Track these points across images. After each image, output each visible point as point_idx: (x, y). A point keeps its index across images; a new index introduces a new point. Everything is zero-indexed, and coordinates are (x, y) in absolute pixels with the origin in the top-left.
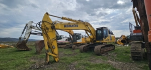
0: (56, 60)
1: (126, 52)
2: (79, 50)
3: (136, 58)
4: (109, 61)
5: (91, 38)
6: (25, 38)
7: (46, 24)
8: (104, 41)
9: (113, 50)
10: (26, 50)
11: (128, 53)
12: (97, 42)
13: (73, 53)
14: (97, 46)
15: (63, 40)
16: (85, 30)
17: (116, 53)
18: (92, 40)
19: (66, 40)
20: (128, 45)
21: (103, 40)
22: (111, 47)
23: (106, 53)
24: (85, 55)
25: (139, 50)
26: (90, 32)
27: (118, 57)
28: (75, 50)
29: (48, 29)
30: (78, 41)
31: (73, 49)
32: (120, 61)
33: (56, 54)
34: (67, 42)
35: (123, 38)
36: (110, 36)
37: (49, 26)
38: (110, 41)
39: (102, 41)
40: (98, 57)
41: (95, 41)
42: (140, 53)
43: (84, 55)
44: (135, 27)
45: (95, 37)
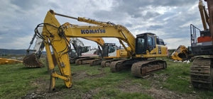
0: (68, 85)
1: (184, 74)
2: (109, 69)
3: (199, 85)
4: (153, 90)
5: (128, 51)
6: (35, 51)
7: (49, 28)
8: (148, 55)
9: (163, 68)
10: (37, 68)
11: (187, 75)
12: (137, 56)
13: (101, 72)
14: (136, 64)
15: (90, 54)
16: (119, 38)
17: (167, 75)
18: (130, 53)
19: (95, 53)
20: (188, 61)
21: (146, 54)
22: (160, 64)
23: (151, 74)
24: (117, 78)
25: (206, 72)
26: (126, 40)
27: (168, 81)
28: (105, 69)
29: (52, 36)
30: (111, 55)
31: (103, 67)
32: (171, 90)
33: (66, 76)
34: (96, 56)
35: (181, 51)
36: (160, 48)
37: (54, 32)
38: (157, 55)
39: (144, 56)
40: (136, 80)
41: (134, 55)
42: (206, 77)
43: (115, 77)
44: (201, 33)
45: (134, 49)
